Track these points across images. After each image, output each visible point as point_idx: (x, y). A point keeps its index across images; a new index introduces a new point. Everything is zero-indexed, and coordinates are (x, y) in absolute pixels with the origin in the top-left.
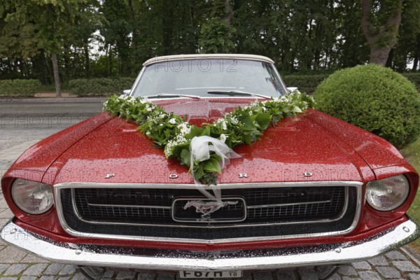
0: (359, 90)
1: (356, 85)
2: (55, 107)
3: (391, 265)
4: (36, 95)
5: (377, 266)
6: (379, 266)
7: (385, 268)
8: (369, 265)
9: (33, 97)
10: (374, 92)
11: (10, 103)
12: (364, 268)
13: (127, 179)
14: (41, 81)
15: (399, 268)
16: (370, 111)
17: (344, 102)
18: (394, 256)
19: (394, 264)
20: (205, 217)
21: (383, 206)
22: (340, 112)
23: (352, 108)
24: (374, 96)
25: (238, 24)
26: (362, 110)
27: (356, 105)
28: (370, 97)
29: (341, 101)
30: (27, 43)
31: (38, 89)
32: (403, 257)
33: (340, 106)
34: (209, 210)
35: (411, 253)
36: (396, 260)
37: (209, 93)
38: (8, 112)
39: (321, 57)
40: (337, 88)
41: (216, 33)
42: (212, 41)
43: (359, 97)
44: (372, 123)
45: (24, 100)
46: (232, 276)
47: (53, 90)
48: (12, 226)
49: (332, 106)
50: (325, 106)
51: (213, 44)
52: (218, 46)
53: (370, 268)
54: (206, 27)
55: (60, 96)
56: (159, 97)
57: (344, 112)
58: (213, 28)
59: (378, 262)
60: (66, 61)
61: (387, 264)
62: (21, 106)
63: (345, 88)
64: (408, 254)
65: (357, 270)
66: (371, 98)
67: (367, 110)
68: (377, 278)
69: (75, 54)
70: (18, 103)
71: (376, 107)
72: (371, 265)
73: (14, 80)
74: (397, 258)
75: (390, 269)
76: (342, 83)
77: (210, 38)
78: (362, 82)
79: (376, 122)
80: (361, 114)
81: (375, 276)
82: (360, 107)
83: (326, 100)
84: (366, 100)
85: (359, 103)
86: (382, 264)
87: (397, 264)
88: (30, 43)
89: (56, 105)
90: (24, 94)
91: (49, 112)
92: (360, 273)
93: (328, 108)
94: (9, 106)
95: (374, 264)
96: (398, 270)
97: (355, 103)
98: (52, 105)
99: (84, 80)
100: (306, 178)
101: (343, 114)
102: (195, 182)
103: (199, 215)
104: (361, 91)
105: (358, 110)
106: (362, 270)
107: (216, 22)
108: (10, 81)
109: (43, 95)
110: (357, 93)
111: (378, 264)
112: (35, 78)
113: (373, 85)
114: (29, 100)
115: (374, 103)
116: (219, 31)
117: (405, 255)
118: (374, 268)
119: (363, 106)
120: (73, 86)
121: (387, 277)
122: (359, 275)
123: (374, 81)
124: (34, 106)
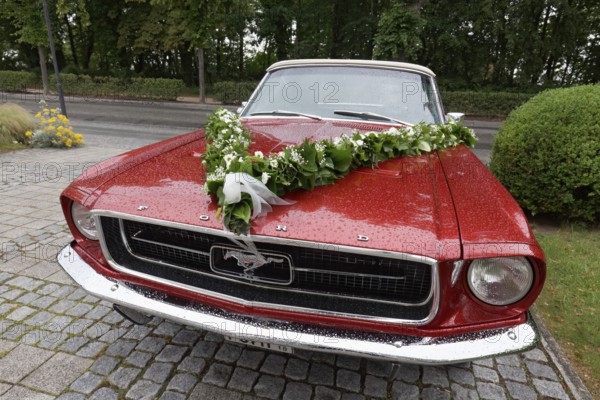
0: (567, 122)
1: (564, 115)
2: (195, 115)
3: (529, 384)
4: (178, 99)
5: (508, 380)
6: (512, 381)
7: (519, 386)
8: (497, 376)
9: (175, 101)
10: (591, 128)
11: (151, 106)
12: (488, 378)
13: (158, 214)
14: (185, 81)
15: (538, 389)
16: (579, 156)
17: (541, 139)
18: (540, 372)
19: (534, 383)
20: (248, 272)
21: (490, 297)
22: (534, 154)
23: (552, 150)
24: (590, 134)
25: (433, 14)
26: (566, 154)
27: (559, 147)
28: (583, 135)
29: (537, 138)
30: (172, 30)
31: (180, 91)
32: (553, 375)
33: (535, 146)
34: (251, 264)
35: (568, 373)
36: (540, 378)
37: (336, 113)
38: (146, 117)
39: (559, 67)
40: (536, 118)
41: (398, 26)
42: (391, 38)
43: (565, 133)
44: (579, 175)
45: (166, 104)
46: (282, 350)
47: (197, 94)
48: (69, 249)
49: (523, 144)
50: (513, 144)
51: (392, 42)
52: (398, 46)
53: (497, 381)
54: (386, 18)
55: (203, 101)
56: (274, 114)
57: (540, 155)
58: (396, 19)
59: (513, 375)
60: (219, 58)
61: (525, 380)
62: (161, 110)
63: (547, 119)
64: (563, 373)
65: (477, 379)
66: (584, 138)
67: (574, 155)
68: (501, 396)
69: (229, 49)
70: (160, 107)
71: (590, 152)
72: (500, 376)
73: (158, 79)
74: (544, 375)
75: (525, 387)
76: (545, 111)
77: (390, 33)
78: (574, 112)
79: (585, 175)
80: (564, 160)
81: (499, 393)
82: (565, 149)
83: (517, 135)
84: (576, 139)
85: (564, 143)
86: (517, 379)
87: (537, 383)
88: (175, 31)
89: (197, 113)
90: (166, 97)
91: (188, 120)
92: (480, 384)
93: (518, 147)
94: (148, 110)
95: (504, 377)
96: (537, 392)
97: (558, 142)
98: (193, 112)
99: (231, 83)
100: (359, 243)
101: (537, 158)
102: (225, 228)
103: (241, 270)
104: (570, 126)
105: (562, 154)
106: (484, 381)
107: (400, 11)
108: (153, 80)
109: (186, 99)
110: (564, 128)
111: (511, 378)
112: (178, 77)
113: (591, 117)
114: (171, 104)
115: (588, 145)
116: (403, 22)
117: (559, 373)
118: (502, 382)
119: (570, 148)
120: (218, 90)
121: (515, 397)
122: (476, 387)
123: (594, 111)
124: (175, 111)
